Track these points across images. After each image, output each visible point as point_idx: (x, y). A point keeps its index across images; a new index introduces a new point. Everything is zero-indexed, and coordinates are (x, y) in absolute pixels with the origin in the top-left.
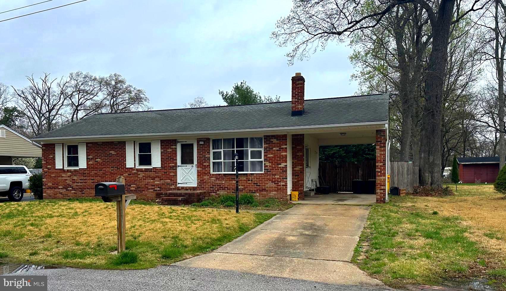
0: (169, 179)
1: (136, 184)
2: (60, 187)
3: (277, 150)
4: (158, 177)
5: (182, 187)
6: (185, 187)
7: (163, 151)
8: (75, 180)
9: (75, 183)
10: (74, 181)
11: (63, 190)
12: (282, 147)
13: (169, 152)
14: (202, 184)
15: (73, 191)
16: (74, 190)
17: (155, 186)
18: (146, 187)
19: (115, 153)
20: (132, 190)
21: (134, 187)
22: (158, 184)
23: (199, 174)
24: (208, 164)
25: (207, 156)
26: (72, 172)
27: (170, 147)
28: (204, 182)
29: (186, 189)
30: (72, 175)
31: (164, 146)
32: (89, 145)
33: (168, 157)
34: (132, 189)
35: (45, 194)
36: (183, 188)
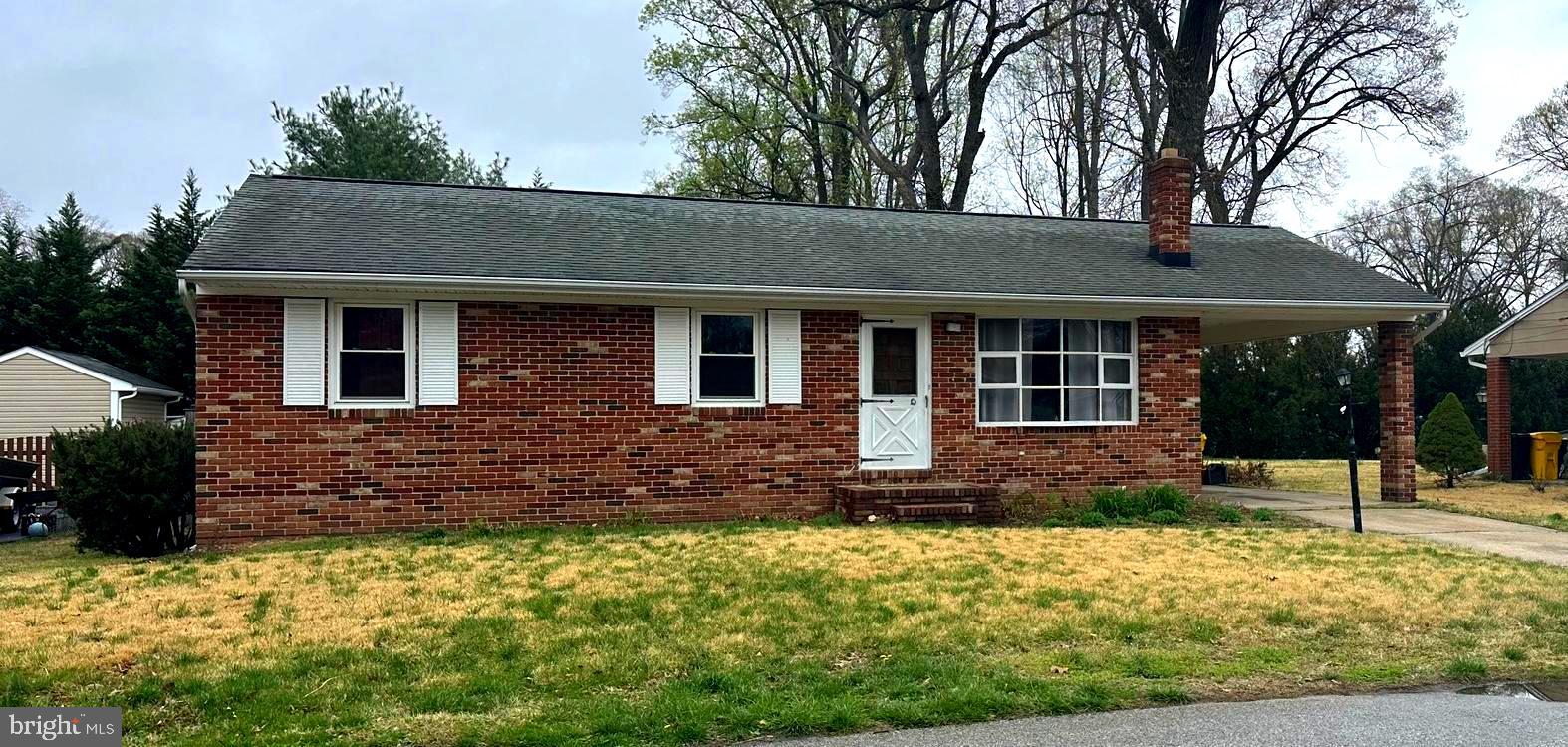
0: (830, 446)
1: (698, 465)
2: (300, 486)
3: (1175, 361)
4: (788, 438)
5: (879, 472)
6: (890, 471)
7: (808, 347)
8: (391, 452)
9: (391, 466)
10: (385, 459)
11: (322, 497)
12: (1190, 351)
13: (831, 352)
14: (951, 460)
15: (381, 503)
16: (384, 498)
17: (774, 470)
18: (740, 476)
19: (605, 350)
20: (680, 489)
21: (684, 477)
22: (787, 463)
23: (939, 428)
24: (969, 396)
25: (967, 370)
26: (380, 420)
27: (835, 336)
28: (958, 455)
29: (895, 477)
30: (374, 434)
31: (813, 330)
32: (471, 312)
33: (828, 369)
34: (679, 483)
35: (207, 520)
36: (882, 475)
